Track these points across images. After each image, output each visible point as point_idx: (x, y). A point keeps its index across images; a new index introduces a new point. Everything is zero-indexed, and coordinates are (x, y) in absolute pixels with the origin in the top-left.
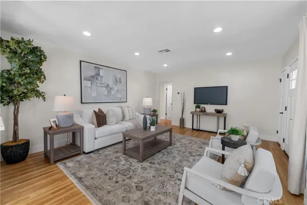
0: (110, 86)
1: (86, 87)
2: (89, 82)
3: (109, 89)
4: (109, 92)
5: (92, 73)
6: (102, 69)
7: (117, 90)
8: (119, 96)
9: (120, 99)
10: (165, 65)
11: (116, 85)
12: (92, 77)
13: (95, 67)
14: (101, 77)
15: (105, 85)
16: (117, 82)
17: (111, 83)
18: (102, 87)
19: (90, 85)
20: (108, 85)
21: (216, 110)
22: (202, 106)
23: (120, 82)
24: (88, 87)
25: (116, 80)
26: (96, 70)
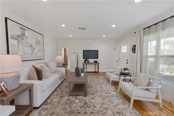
0: (33, 46)
1: (13, 45)
2: (16, 41)
3: (32, 49)
4: (33, 51)
5: (19, 33)
6: (27, 30)
7: (38, 50)
8: (39, 54)
9: (40, 57)
10: (71, 36)
11: (37, 45)
12: (19, 36)
13: (21, 28)
14: (26, 37)
15: (29, 45)
16: (38, 43)
17: (34, 44)
18: (27, 46)
19: (16, 44)
20: (32, 45)
21: (94, 61)
22: (88, 59)
23: (40, 43)
24: (15, 46)
25: (37, 41)
26: (22, 30)
